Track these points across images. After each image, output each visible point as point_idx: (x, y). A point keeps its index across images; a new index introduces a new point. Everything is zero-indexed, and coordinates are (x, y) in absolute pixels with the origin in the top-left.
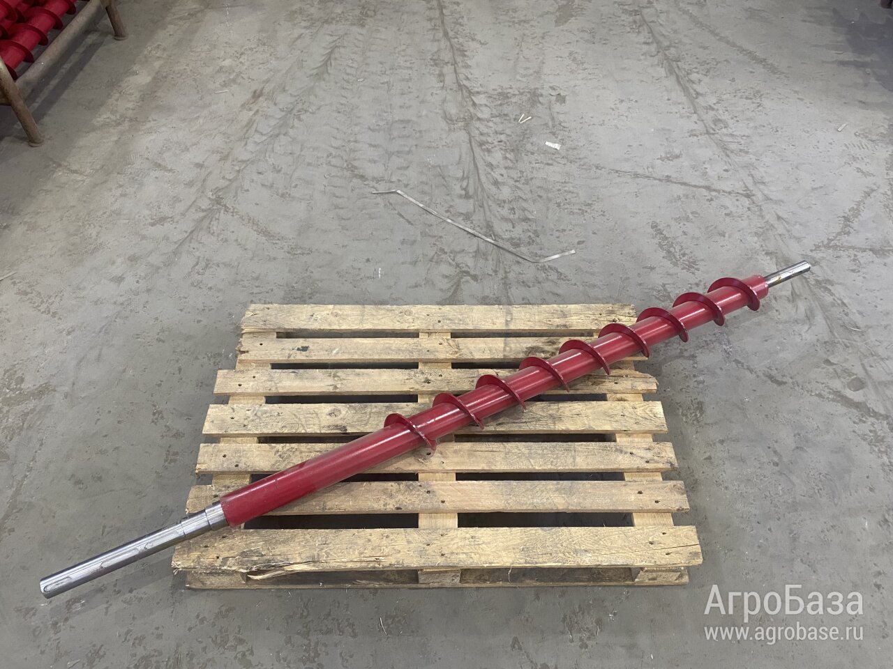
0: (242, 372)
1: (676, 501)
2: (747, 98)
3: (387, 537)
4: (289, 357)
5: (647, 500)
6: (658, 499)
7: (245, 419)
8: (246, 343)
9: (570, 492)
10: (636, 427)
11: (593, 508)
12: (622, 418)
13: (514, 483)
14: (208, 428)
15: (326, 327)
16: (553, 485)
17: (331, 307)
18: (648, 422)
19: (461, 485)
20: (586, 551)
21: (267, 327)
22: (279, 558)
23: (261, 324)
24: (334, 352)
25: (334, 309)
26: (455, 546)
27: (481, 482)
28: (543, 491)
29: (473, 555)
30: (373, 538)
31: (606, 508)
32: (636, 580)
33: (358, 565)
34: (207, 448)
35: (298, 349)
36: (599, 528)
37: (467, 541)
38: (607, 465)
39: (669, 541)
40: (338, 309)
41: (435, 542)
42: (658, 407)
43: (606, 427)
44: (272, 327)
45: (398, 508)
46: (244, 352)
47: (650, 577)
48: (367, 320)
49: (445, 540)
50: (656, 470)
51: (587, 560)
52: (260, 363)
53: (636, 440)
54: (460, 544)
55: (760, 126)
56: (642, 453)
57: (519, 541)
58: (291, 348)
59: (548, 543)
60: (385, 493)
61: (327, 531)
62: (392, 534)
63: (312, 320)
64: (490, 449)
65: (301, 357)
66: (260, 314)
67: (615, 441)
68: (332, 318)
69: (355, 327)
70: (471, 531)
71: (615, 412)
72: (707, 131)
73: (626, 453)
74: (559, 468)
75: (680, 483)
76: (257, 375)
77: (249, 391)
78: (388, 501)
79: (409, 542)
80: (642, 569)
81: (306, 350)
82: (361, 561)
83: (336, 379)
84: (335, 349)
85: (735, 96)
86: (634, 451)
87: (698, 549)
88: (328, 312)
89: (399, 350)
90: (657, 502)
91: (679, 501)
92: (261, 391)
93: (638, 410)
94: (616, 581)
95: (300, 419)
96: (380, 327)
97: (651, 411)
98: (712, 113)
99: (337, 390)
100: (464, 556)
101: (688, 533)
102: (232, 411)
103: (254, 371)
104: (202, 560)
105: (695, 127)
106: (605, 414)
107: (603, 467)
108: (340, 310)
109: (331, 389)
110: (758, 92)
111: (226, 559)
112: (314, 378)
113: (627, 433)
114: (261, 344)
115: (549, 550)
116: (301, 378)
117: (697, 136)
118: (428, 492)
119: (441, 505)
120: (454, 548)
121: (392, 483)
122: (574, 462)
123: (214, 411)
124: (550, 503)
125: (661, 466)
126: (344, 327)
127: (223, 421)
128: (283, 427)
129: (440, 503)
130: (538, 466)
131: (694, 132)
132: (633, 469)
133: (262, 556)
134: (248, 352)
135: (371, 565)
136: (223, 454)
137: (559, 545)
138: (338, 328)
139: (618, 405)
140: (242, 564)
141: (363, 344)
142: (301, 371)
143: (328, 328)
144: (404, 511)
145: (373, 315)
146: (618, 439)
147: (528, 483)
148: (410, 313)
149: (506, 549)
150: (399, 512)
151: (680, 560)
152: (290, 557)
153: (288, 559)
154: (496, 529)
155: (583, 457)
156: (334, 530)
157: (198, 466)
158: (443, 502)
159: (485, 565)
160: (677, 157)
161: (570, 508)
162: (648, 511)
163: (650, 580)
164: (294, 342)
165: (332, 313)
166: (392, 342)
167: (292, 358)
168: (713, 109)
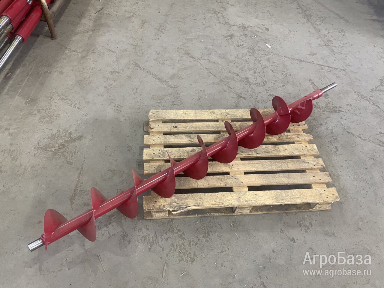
0: (154, 136)
1: (327, 179)
2: (339, 32)
3: (224, 195)
4: (171, 130)
5: (317, 179)
6: (321, 178)
7: (159, 154)
8: (152, 125)
9: (289, 177)
10: (308, 153)
11: (298, 183)
12: (303, 150)
13: (267, 175)
14: (145, 157)
15: (182, 118)
16: (282, 175)
17: (182, 110)
18: (312, 151)
19: (248, 176)
20: (298, 198)
21: (159, 118)
22: (184, 204)
23: (157, 118)
24: (188, 128)
25: (184, 111)
26: (250, 198)
27: (255, 175)
28: (278, 177)
29: (257, 201)
30: (219, 196)
31: (302, 182)
32: (314, 208)
33: (215, 206)
34: (147, 165)
35: (174, 127)
36: (301, 190)
37: (254, 196)
38: (300, 167)
39: (327, 193)
40: (185, 111)
41: (242, 196)
42: (315, 146)
43: (296, 153)
44: (161, 118)
45: (225, 185)
46: (152, 128)
47: (319, 207)
48: (198, 115)
49: (246, 196)
50: (318, 169)
51: (299, 201)
52: (159, 133)
53: (308, 158)
54: (251, 197)
55: (345, 43)
56: (312, 162)
57: (273, 195)
58: (170, 126)
59: (284, 196)
60: (219, 180)
61: (201, 194)
62: (225, 194)
63: (176, 116)
64: (256, 163)
65: (175, 130)
66: (155, 114)
67: (301, 158)
68: (184, 115)
69: (194, 118)
70: (255, 192)
71: (300, 148)
72: (325, 44)
73: (306, 163)
74: (283, 169)
75: (327, 173)
76: (160, 137)
77: (158, 143)
78: (222, 182)
79: (232, 197)
80: (318, 203)
81: (177, 127)
82: (216, 204)
83: (191, 138)
84: (188, 127)
85: (334, 31)
86: (309, 162)
87: (338, 195)
88: (182, 113)
89: (213, 127)
90: (320, 180)
91: (328, 179)
92: (163, 143)
93: (308, 147)
94: (306, 209)
95: (180, 153)
96: (203, 118)
97: (312, 147)
98: (326, 37)
99: (192, 142)
100: (254, 201)
101: (333, 190)
102: (153, 151)
103: (158, 136)
104: (155, 206)
105: (320, 43)
106: (296, 149)
107: (299, 168)
108: (187, 112)
109: (190, 142)
110: (343, 30)
111: (164, 206)
112: (182, 138)
113: (305, 155)
114: (159, 125)
115: (285, 198)
116: (177, 138)
117: (322, 46)
118: (236, 179)
119: (242, 183)
120: (249, 198)
121: (222, 176)
122: (288, 166)
123: (146, 151)
124: (282, 182)
125: (319, 167)
126: (189, 118)
127: (151, 155)
128: (175, 156)
129: (241, 183)
130: (275, 169)
131: (320, 45)
132: (309, 168)
133: (178, 204)
134: (154, 128)
135: (220, 205)
136: (154, 167)
137: (288, 196)
138: (187, 119)
139: (300, 146)
140: (171, 207)
141: (198, 125)
142: (177, 135)
143: (183, 119)
144: (228, 186)
145: (200, 114)
146: (302, 158)
147: (273, 175)
148: (214, 113)
149: (269, 198)
150: (226, 186)
151: (332, 200)
152: (188, 204)
153: (188, 205)
154: (264, 191)
155: (291, 165)
156: (203, 194)
157: (144, 172)
158: (242, 182)
159: (263, 204)
160: (315, 54)
161: (290, 183)
162: (318, 183)
163: (318, 208)
164: (171, 124)
165: (184, 113)
166: (209, 124)
167: (172, 130)
168: (326, 36)
